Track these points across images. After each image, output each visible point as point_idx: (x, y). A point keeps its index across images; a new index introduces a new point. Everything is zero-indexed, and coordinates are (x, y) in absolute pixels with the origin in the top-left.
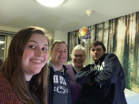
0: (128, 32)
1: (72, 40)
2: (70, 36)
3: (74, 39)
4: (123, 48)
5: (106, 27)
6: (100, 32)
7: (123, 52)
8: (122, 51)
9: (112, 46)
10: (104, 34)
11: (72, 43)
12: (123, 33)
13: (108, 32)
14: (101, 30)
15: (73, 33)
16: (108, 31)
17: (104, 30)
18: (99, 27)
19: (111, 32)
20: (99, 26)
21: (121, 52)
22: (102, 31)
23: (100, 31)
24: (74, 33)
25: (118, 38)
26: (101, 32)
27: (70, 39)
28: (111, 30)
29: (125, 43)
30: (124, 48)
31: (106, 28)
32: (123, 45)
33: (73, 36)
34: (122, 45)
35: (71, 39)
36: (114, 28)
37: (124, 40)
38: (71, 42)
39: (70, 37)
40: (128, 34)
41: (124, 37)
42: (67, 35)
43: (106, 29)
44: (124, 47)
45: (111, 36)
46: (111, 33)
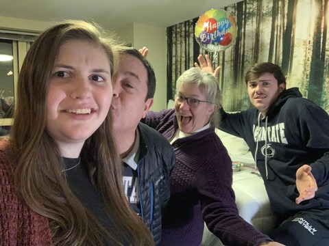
0: (323, 21)
1: (179, 46)
2: (174, 35)
3: (184, 45)
4: (309, 62)
5: (265, 8)
6: (249, 22)
7: (308, 72)
8: (305, 69)
9: (281, 58)
10: (261, 28)
11: (179, 54)
12: (310, 24)
13: (271, 23)
14: (253, 16)
15: (180, 28)
16: (271, 18)
17: (260, 17)
18: (247, 10)
19: (279, 22)
20: (248, 6)
21: (303, 73)
22: (255, 19)
23: (250, 20)
24: (184, 29)
25: (296, 37)
26: (252, 22)
27: (174, 45)
28: (279, 15)
29: (313, 51)
30: (311, 64)
31: (264, 12)
32: (310, 55)
33: (181, 36)
34: (306, 56)
35: (176, 45)
36: (286, 12)
37: (312, 41)
38: (176, 51)
39: (174, 40)
40: (322, 26)
41: (312, 35)
42: (166, 33)
43: (266, 14)
44: (310, 59)
45: (279, 33)
46: (279, 24)
